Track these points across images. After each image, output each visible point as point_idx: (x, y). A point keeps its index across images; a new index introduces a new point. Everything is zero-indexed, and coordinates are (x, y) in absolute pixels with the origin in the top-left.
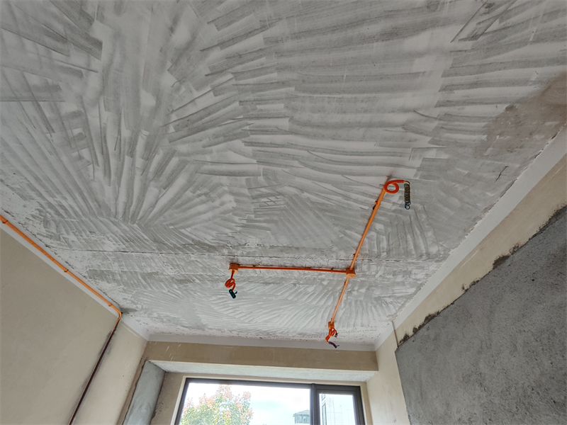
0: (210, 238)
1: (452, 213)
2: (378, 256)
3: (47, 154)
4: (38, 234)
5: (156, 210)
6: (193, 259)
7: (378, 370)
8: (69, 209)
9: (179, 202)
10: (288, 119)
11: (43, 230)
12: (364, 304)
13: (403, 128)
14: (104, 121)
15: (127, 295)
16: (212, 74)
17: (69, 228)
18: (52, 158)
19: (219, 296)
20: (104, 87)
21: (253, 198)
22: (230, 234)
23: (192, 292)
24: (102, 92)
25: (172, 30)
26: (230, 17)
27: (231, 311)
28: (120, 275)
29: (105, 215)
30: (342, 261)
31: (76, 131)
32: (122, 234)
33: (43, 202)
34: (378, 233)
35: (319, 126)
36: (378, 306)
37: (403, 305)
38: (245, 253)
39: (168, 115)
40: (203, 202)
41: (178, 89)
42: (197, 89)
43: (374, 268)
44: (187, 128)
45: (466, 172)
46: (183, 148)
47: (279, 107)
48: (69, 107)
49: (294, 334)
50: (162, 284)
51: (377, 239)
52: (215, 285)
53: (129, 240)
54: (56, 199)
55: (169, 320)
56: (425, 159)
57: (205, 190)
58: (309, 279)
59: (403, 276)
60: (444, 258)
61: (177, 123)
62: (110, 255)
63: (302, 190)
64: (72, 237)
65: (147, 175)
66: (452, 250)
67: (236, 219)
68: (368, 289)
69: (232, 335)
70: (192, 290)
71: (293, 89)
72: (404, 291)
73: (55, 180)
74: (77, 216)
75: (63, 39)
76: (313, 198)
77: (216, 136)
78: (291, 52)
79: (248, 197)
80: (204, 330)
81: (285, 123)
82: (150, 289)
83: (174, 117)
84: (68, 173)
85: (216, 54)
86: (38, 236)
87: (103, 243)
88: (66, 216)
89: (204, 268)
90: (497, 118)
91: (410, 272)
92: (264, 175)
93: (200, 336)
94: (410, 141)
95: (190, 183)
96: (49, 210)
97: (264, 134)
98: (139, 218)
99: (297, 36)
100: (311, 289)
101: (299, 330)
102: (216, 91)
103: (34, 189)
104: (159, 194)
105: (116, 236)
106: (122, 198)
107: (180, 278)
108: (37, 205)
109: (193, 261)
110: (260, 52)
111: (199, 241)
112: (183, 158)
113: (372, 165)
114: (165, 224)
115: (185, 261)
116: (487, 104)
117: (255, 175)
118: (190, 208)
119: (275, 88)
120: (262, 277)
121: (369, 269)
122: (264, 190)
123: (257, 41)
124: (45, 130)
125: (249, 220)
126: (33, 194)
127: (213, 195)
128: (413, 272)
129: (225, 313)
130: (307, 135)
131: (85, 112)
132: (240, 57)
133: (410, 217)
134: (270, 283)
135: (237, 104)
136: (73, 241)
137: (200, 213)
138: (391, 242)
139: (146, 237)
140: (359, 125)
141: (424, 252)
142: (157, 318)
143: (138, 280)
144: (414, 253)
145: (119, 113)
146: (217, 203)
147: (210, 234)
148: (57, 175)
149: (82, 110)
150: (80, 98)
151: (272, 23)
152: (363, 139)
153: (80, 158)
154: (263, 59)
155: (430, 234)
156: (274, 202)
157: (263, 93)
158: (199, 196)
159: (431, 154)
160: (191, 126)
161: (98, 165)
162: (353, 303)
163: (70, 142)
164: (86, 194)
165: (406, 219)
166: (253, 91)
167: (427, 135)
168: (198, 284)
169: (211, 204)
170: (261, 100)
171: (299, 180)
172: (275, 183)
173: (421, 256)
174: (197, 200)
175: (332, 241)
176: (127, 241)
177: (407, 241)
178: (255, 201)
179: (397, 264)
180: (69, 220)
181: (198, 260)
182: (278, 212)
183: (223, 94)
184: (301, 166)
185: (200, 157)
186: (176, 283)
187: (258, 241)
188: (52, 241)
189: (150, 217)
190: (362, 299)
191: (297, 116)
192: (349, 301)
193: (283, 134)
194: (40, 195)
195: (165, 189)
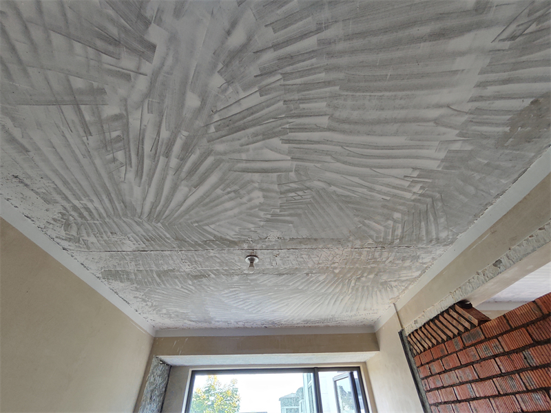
0: (232, 233)
1: (466, 200)
2: (392, 243)
3: (80, 157)
4: (57, 237)
5: (183, 208)
6: (212, 254)
7: (379, 350)
8: (94, 211)
9: (207, 200)
10: (327, 117)
11: (63, 233)
12: (370, 288)
13: (435, 122)
14: (145, 123)
15: (138, 293)
16: (261, 75)
17: (90, 231)
18: (85, 162)
19: (231, 289)
20: (150, 90)
21: (281, 193)
22: (253, 229)
23: (205, 287)
24: (147, 95)
25: (229, 33)
26: (289, 20)
27: (241, 303)
28: (135, 274)
29: (129, 215)
30: (357, 250)
31: (114, 134)
32: (144, 234)
33: (67, 205)
34: (395, 221)
35: (356, 122)
36: (383, 290)
37: (406, 288)
38: (264, 246)
39: (210, 116)
40: (231, 199)
41: (225, 90)
42: (244, 90)
43: (385, 254)
44: (227, 128)
45: (486, 162)
46: (220, 147)
47: (322, 105)
48: (110, 110)
49: (298, 322)
50: (176, 281)
51: (393, 227)
52: (230, 279)
53: (150, 239)
54: (82, 202)
55: (177, 316)
56: (450, 151)
57: (236, 187)
58: (323, 268)
59: (411, 261)
60: (452, 243)
61: (219, 123)
62: (128, 255)
63: (330, 184)
64: (92, 239)
65: (179, 175)
66: (460, 235)
67: (262, 214)
68: (376, 275)
69: (238, 326)
70: (206, 285)
71: (337, 88)
72: (410, 274)
73: (84, 183)
74: (100, 217)
75: (116, 42)
76: (340, 191)
77: (256, 135)
78: (342, 53)
79: (277, 192)
80: (210, 323)
81: (324, 121)
82: (163, 286)
83: (216, 117)
84: (99, 175)
85: (269, 56)
86: (56, 239)
87: (123, 243)
88: (88, 218)
89: (221, 264)
90: (522, 111)
91: (419, 257)
92: (296, 171)
93: (206, 329)
94: (439, 135)
95: (222, 180)
96: (73, 213)
97: (302, 132)
98: (164, 217)
99: (349, 37)
100: (322, 278)
101: (304, 317)
102: (262, 92)
103: (60, 193)
104: (189, 193)
105: (138, 236)
106: (151, 198)
107: (195, 274)
108: (61, 208)
109: (212, 257)
110: (312, 53)
111: (221, 237)
112: (218, 157)
113: (400, 158)
114: (189, 221)
115: (204, 257)
116: (515, 98)
117: (288, 171)
118: (217, 205)
119: (320, 88)
120: (277, 269)
121: (381, 255)
122: (293, 185)
123: (310, 42)
124: (82, 133)
125: (273, 215)
126: (58, 198)
127: (242, 192)
128: (421, 257)
129: (235, 305)
130: (343, 132)
131: (128, 115)
132: (291, 58)
133: (427, 206)
134: (284, 274)
135: (281, 103)
136: (92, 243)
137: (226, 210)
138: (405, 230)
139: (168, 236)
140: (395, 121)
141: (435, 237)
142: (165, 314)
143: (153, 278)
144: (424, 238)
145: (161, 114)
146: (245, 200)
147: (233, 230)
148: (87, 177)
149: (124, 113)
150: (125, 101)
151: (328, 26)
152: (396, 134)
153: (114, 160)
154: (314, 60)
155: (442, 220)
156: (301, 196)
157: (308, 92)
158: (229, 193)
159: (456, 146)
160: (232, 126)
161: (131, 167)
162: (360, 289)
163: (106, 145)
164: (113, 196)
165: (423, 207)
166: (299, 91)
167: (455, 129)
168: (213, 278)
169: (239, 200)
170: (306, 99)
171: (328, 175)
172: (304, 178)
173: (431, 241)
174: (226, 197)
175: (350, 231)
176: (148, 241)
177: (420, 228)
178: (282, 196)
179: (407, 250)
180: (92, 222)
181: (217, 255)
182: (303, 206)
183: (269, 94)
184: (333, 161)
185: (236, 156)
186: (190, 279)
187: (279, 234)
188: (71, 244)
189: (175, 216)
190: (369, 284)
191: (337, 114)
192: (356, 287)
193: (321, 131)
194: (66, 198)
195: (195, 188)
